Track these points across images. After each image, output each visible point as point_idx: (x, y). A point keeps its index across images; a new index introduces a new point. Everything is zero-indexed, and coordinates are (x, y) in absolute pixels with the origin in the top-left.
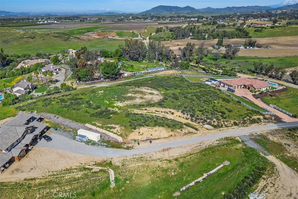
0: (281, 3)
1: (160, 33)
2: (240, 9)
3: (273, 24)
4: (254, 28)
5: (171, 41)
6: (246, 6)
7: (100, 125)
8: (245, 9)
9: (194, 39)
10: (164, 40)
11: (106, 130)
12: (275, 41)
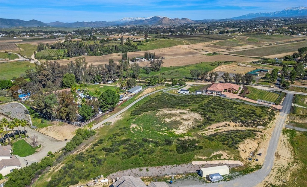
0: (121, 19)
1: (43, 51)
2: (91, 24)
3: (145, 38)
4: (133, 42)
5: (68, 60)
6: (94, 21)
7: (206, 158)
8: (95, 24)
9: (91, 55)
10: (58, 59)
11: (216, 160)
12: (160, 52)
